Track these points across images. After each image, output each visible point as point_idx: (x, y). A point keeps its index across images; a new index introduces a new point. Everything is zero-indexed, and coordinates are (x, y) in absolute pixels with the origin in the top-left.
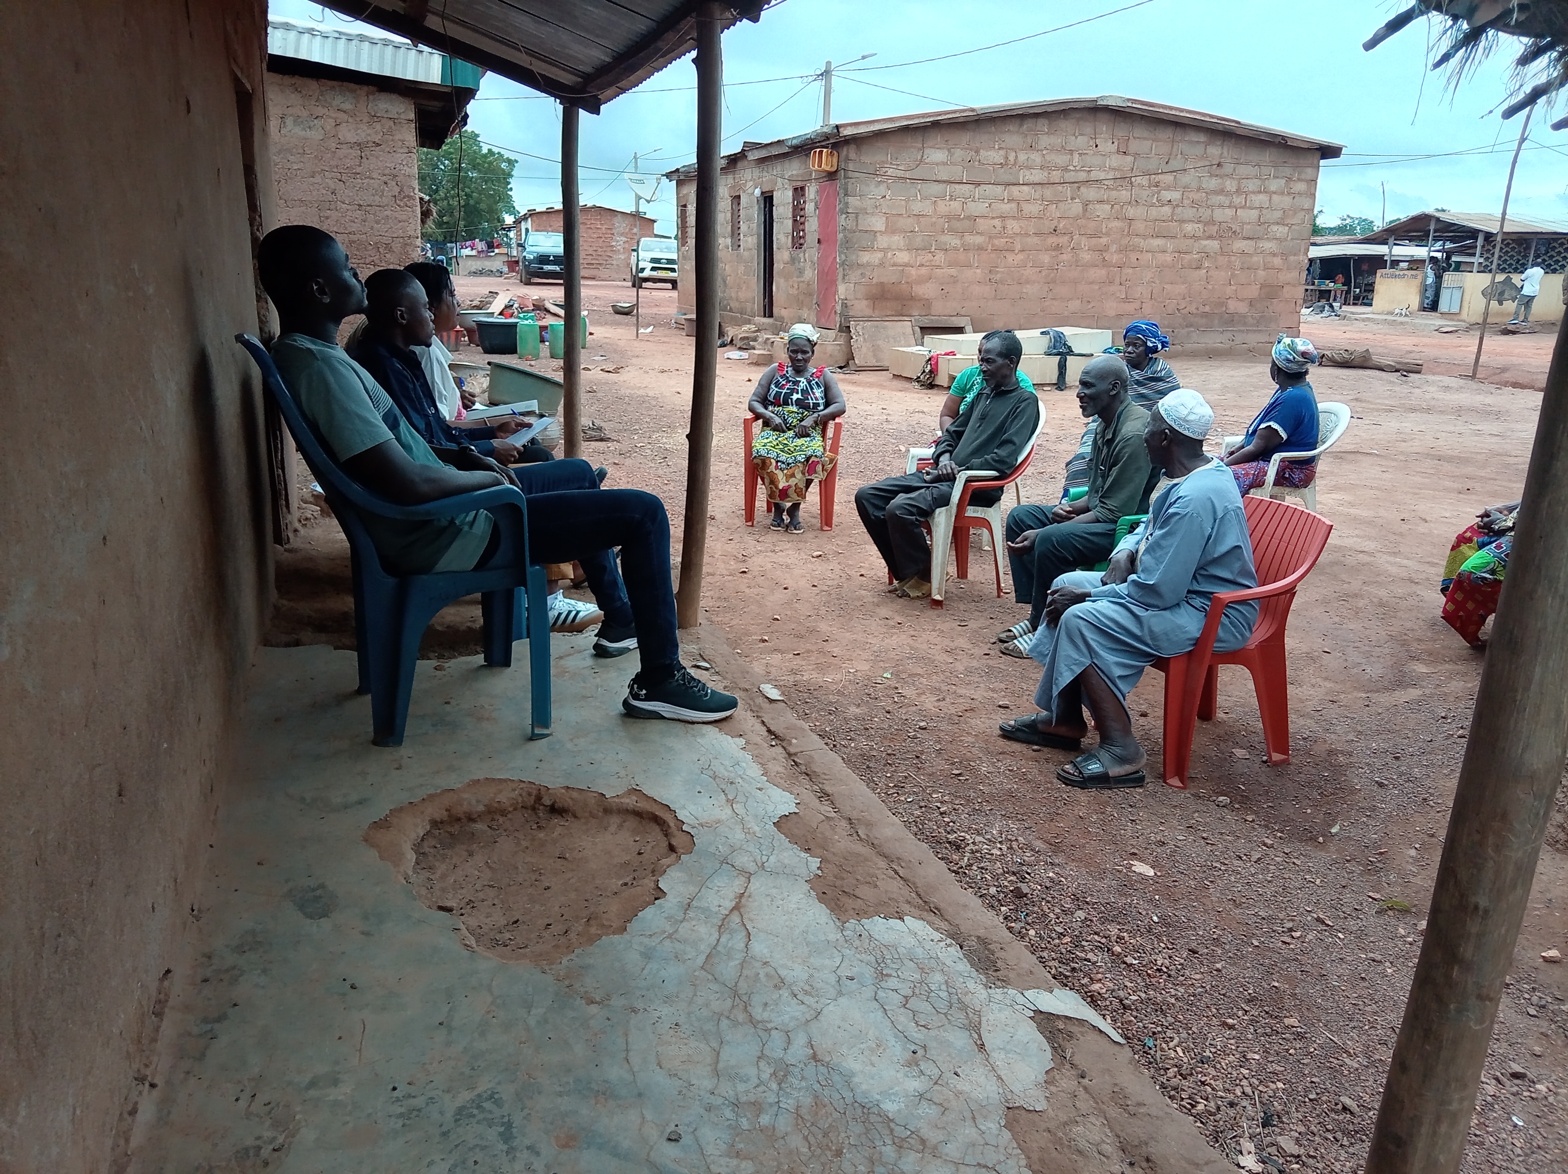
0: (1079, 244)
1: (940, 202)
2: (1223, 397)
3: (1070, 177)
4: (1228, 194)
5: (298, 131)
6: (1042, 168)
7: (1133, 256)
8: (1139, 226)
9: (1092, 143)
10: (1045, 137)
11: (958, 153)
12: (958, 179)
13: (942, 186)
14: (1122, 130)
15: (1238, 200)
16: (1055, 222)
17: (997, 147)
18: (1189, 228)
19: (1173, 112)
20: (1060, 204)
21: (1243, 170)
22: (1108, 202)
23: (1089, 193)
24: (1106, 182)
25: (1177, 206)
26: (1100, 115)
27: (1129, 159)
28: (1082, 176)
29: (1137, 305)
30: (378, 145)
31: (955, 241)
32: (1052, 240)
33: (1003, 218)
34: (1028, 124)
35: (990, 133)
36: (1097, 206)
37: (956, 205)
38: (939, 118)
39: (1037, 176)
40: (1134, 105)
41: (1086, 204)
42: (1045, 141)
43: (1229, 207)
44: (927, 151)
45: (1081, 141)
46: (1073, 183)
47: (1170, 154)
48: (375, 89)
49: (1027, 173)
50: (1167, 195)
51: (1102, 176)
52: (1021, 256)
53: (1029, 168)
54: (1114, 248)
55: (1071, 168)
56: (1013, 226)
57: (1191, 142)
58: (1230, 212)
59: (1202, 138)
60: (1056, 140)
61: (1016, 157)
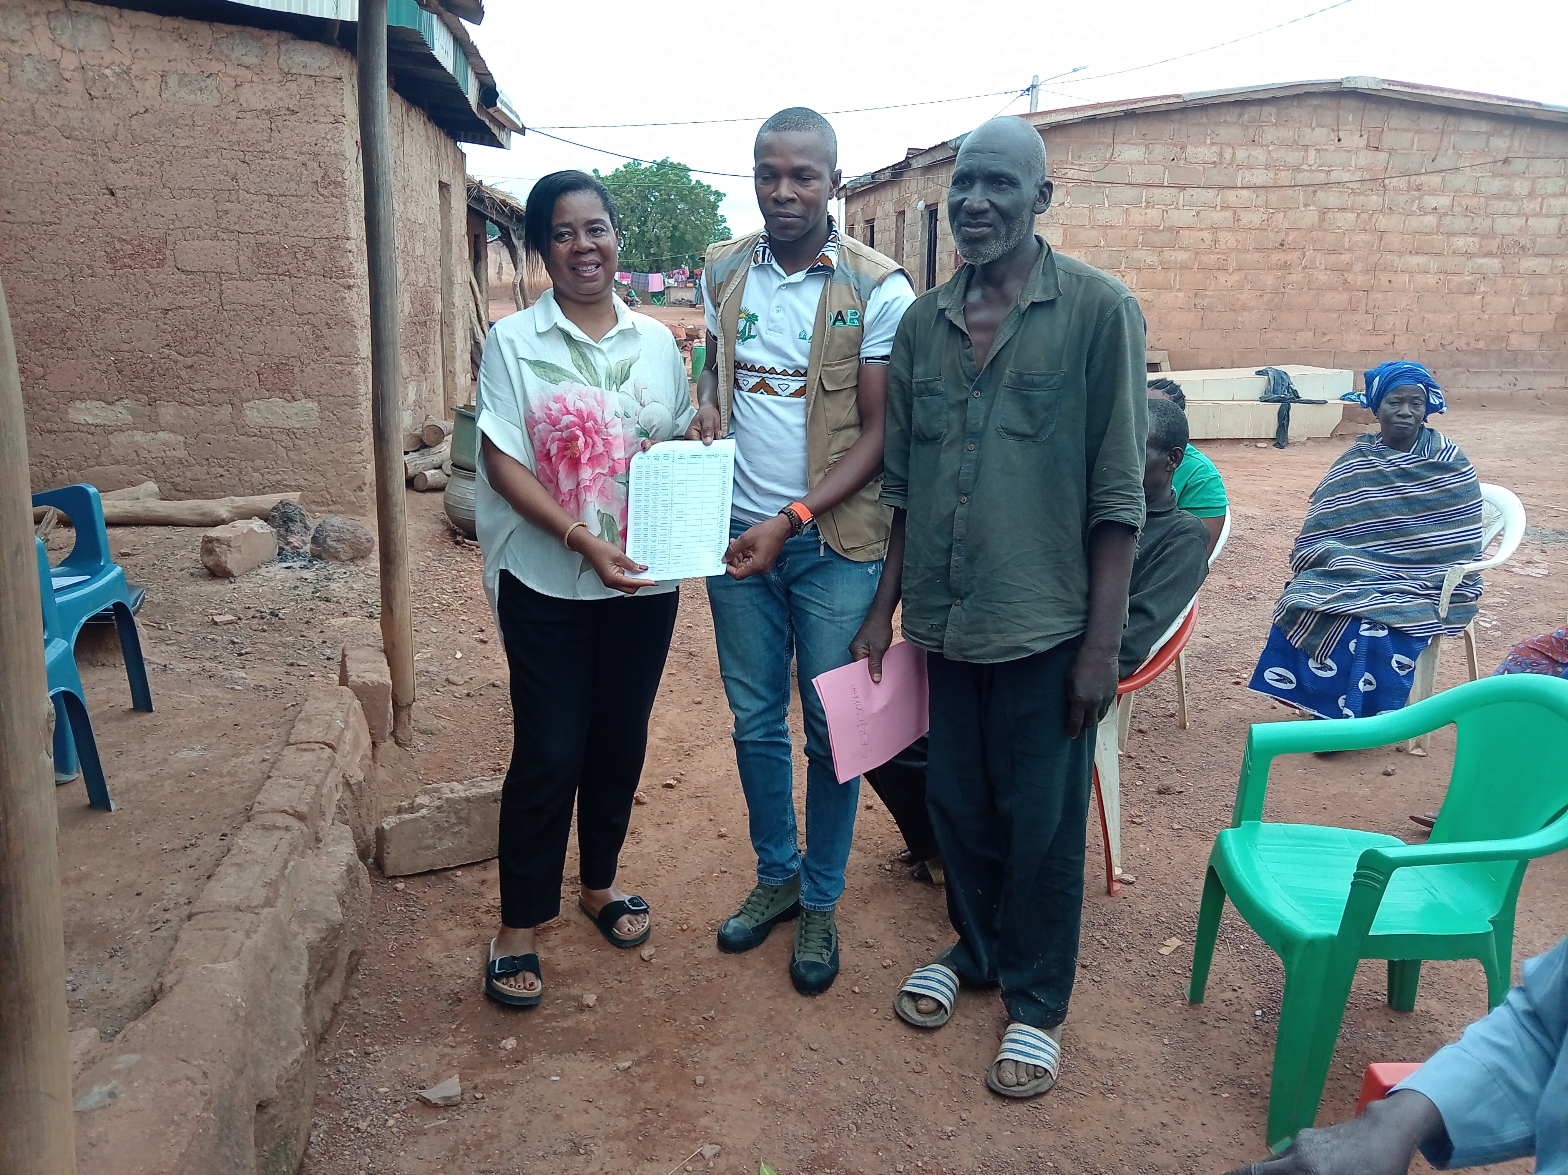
0: (1313, 261)
1: (1133, 210)
2: (1508, 464)
3: (1303, 178)
4: (1516, 199)
5: (184, 93)
6: (1267, 167)
7: (1384, 278)
8: (1394, 240)
9: (1333, 136)
10: (1273, 129)
11: (1159, 150)
12: (1157, 181)
13: (1135, 191)
14: (1374, 117)
15: (1530, 206)
16: (1282, 235)
17: (1208, 142)
18: (1460, 242)
19: (1446, 95)
20: (1289, 212)
21: (1540, 166)
22: (1352, 210)
23: (1331, 199)
24: (1351, 185)
25: (1445, 214)
26: (1346, 102)
27: (1383, 156)
28: (1320, 177)
29: (1388, 338)
30: (294, 113)
31: (1152, 258)
32: (1277, 257)
33: (1214, 229)
34: (1251, 112)
35: (1200, 124)
36: (1339, 215)
37: (1153, 214)
38: (1135, 106)
39: (1260, 177)
40: (1391, 87)
41: (1323, 213)
42: (1271, 134)
43: (1517, 215)
44: (1118, 148)
45: (1320, 134)
46: (1307, 186)
47: (1439, 149)
48: (289, 35)
49: (1247, 173)
50: (1431, 201)
51: (1346, 177)
52: (1236, 277)
53: (1250, 167)
54: (1358, 267)
55: (1305, 167)
56: (1227, 239)
57: (1468, 133)
58: (1518, 222)
59: (1484, 126)
60: (1286, 133)
61: (1234, 154)
